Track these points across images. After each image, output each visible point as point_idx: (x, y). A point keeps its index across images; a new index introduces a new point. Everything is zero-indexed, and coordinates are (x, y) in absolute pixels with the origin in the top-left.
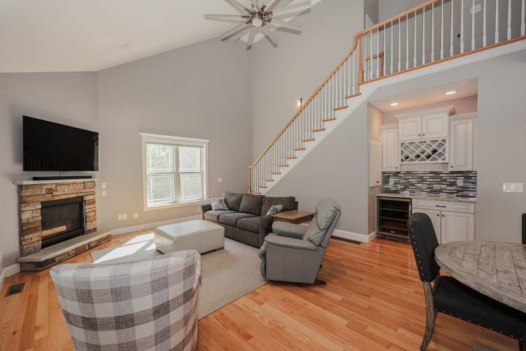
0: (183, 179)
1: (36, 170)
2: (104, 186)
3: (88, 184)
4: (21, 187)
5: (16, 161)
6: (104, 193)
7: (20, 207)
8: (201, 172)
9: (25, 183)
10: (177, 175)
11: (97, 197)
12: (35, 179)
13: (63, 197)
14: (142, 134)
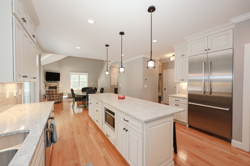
0: (81, 83)
1: (48, 81)
2: (61, 84)
3: (58, 84)
4: (45, 84)
5: (45, 79)
6: (61, 86)
7: (45, 87)
8: (86, 82)
9: (46, 83)
10: (79, 82)
11: (60, 87)
12: (48, 82)
13: (52, 86)
14: (70, 73)
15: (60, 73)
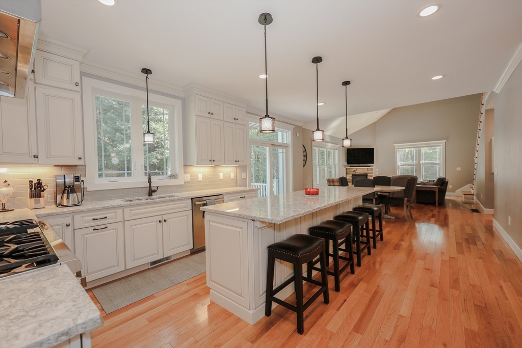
1: (351, 164)
2: (377, 170)
3: (370, 169)
5: (346, 161)
6: (377, 173)
9: (347, 168)
10: (419, 165)
12: (350, 167)
13: (359, 173)
14: (395, 145)
15: (373, 149)
